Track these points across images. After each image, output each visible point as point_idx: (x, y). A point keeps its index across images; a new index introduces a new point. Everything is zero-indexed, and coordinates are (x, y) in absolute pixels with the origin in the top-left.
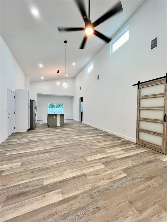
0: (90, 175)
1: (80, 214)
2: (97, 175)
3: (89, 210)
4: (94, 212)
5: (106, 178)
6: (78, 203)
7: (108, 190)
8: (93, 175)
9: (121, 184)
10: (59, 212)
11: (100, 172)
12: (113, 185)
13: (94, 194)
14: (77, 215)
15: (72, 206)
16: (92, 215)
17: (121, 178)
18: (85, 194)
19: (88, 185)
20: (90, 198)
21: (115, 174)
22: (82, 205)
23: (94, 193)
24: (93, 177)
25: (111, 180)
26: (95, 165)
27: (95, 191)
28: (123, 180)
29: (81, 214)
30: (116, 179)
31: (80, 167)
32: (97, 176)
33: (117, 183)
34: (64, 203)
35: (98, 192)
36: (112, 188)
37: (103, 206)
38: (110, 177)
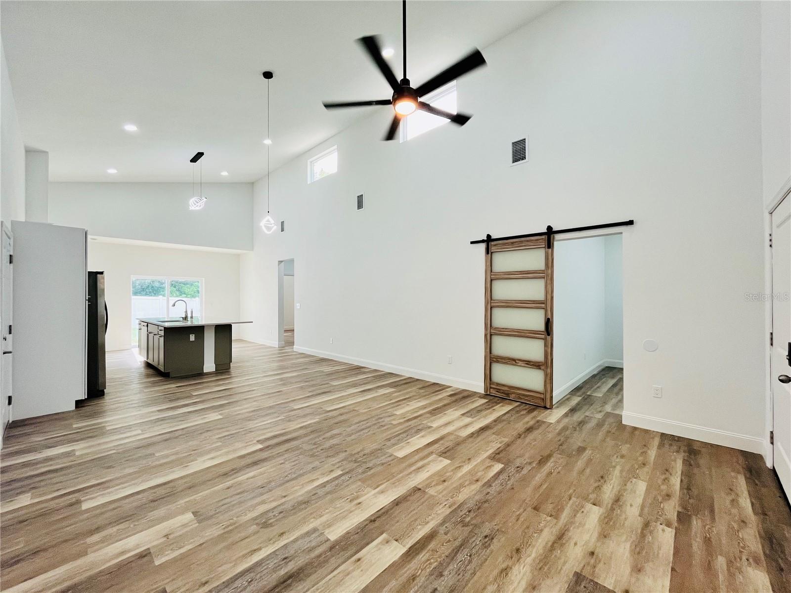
0: (428, 486)
1: (463, 559)
2: (444, 481)
3: (476, 545)
4: (486, 546)
5: (467, 483)
6: (446, 543)
7: (485, 502)
8: (437, 484)
9: (501, 484)
10: (420, 571)
11: (448, 474)
12: (488, 490)
13: (464, 518)
14: (459, 561)
15: (437, 552)
16: (486, 551)
17: (496, 474)
18: (448, 524)
19: (441, 506)
20: (463, 526)
21: (481, 469)
22: (457, 543)
23: (464, 516)
24: (440, 487)
25: (480, 484)
26: (426, 461)
27: (463, 512)
28: (501, 477)
29: (466, 557)
30: (489, 478)
31: (394, 477)
32: (446, 484)
33: (493, 485)
34: (417, 554)
35: (469, 511)
36: (491, 497)
37: (495, 531)
38: (475, 479)
